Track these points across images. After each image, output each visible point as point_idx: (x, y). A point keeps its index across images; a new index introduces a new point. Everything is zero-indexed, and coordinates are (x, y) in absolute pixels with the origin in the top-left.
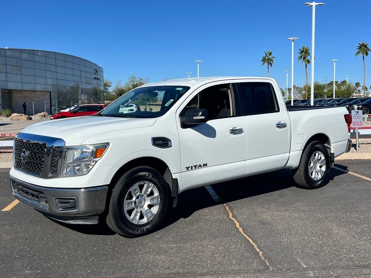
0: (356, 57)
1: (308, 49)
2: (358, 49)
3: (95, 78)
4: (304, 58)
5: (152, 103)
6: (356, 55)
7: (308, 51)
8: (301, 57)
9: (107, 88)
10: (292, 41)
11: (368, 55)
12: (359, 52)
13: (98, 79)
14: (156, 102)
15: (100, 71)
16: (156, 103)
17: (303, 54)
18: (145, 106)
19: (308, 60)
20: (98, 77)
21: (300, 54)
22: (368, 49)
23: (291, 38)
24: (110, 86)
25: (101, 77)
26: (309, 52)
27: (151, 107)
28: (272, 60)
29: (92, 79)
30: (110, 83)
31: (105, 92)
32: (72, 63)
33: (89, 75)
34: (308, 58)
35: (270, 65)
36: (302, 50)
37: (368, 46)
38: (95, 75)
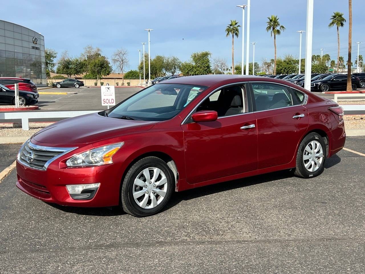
0: (329, 28)
1: (277, 18)
2: (332, 19)
3: (33, 48)
4: (274, 29)
5: (103, 77)
6: (329, 26)
7: (278, 21)
8: (270, 28)
9: (52, 58)
10: (243, 9)
11: (344, 26)
12: (333, 23)
13: (37, 48)
14: (108, 75)
15: (41, 39)
16: (108, 77)
17: (272, 23)
18: (96, 80)
19: (278, 30)
20: (36, 46)
21: (268, 23)
22: (344, 20)
23: (242, 5)
24: (55, 57)
25: (42, 46)
27: (102, 81)
28: (237, 30)
29: (30, 49)
30: (55, 54)
31: (49, 63)
32: (3, 29)
33: (25, 44)
34: (278, 28)
35: (236, 36)
36: (271, 19)
37: (343, 16)
38: (33, 43)
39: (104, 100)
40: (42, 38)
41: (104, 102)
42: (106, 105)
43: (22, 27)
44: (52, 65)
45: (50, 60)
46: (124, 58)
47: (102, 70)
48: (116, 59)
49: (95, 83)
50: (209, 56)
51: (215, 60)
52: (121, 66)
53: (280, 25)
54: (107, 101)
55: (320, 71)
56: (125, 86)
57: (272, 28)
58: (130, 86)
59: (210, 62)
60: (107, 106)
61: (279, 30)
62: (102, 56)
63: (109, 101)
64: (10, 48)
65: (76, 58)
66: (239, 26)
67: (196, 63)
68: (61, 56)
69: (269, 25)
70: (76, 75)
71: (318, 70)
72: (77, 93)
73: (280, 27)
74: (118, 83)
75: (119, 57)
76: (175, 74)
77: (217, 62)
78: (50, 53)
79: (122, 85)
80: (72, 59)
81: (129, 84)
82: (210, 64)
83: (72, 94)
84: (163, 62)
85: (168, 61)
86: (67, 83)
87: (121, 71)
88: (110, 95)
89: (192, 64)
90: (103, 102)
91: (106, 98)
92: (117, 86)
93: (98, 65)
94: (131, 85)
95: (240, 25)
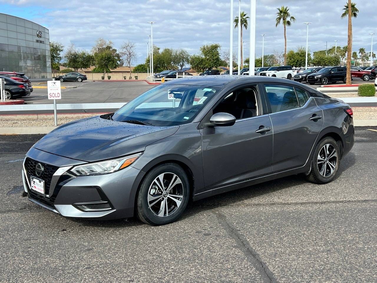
0: (342, 19)
1: (287, 9)
2: (345, 9)
3: (37, 41)
4: (284, 20)
5: (111, 70)
6: (342, 16)
7: (287, 11)
8: (280, 19)
9: (58, 52)
11: (357, 16)
12: (345, 14)
13: (41, 42)
14: (116, 68)
17: (282, 14)
18: (103, 74)
20: (41, 39)
21: (278, 14)
22: (356, 10)
24: (62, 50)
25: (46, 40)
26: (288, 13)
27: (110, 74)
28: (246, 22)
29: (34, 42)
30: (62, 47)
31: (56, 57)
32: (6, 23)
33: (29, 38)
34: (288, 19)
35: (245, 27)
36: (281, 10)
37: (355, 6)
38: (37, 37)
39: (50, 94)
40: (46, 31)
41: (51, 96)
42: (52, 98)
43: (25, 21)
44: (59, 59)
45: (56, 53)
46: (131, 51)
47: (109, 63)
48: (123, 52)
49: (102, 77)
50: (219, 48)
51: (224, 52)
52: (129, 60)
53: (291, 17)
54: (53, 95)
55: (333, 63)
56: (132, 80)
57: (282, 19)
58: (137, 80)
59: (220, 54)
60: (53, 100)
61: (289, 21)
62: (113, 49)
63: (55, 94)
64: (13, 42)
65: (83, 51)
66: (247, 17)
67: (206, 55)
68: (68, 49)
69: (278, 16)
70: (82, 69)
71: (332, 63)
72: (76, 88)
73: (290, 18)
74: (126, 76)
75: (126, 51)
76: (184, 67)
77: (227, 55)
78: (56, 46)
79: (130, 79)
80: (79, 52)
81: (136, 77)
82: (220, 56)
83: (71, 88)
84: (171, 55)
85: (176, 54)
86: (69, 77)
87: (129, 65)
88: (56, 89)
89: (202, 56)
90: (49, 96)
91: (52, 92)
92: (125, 80)
93: (105, 58)
94: (139, 79)
95: (249, 17)
